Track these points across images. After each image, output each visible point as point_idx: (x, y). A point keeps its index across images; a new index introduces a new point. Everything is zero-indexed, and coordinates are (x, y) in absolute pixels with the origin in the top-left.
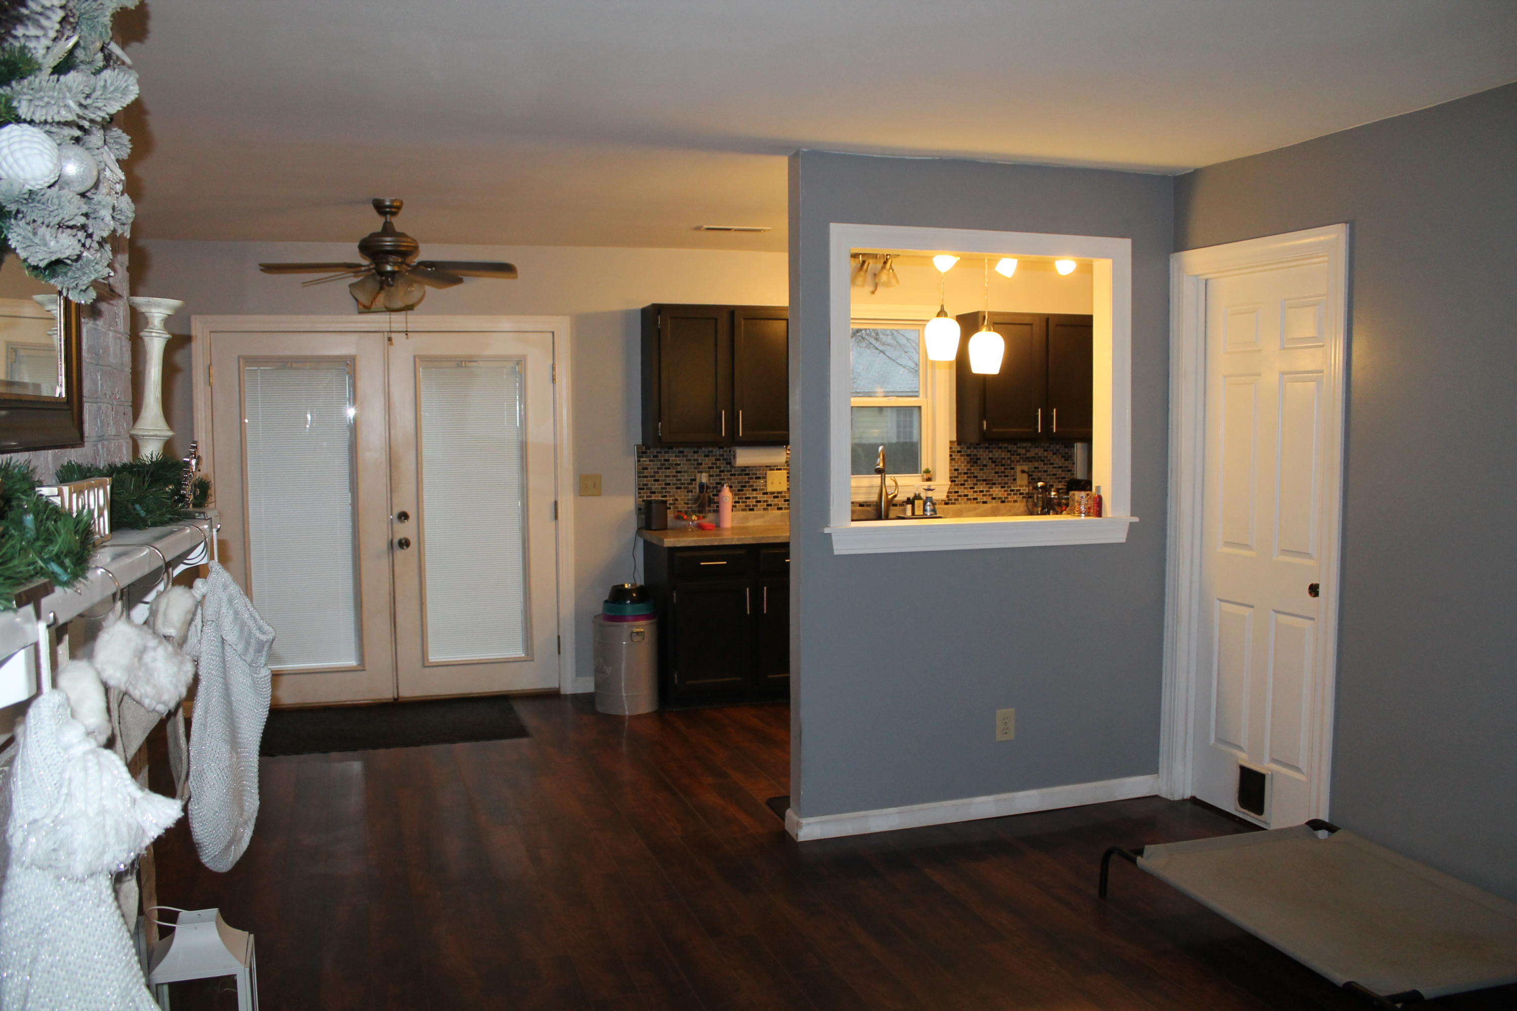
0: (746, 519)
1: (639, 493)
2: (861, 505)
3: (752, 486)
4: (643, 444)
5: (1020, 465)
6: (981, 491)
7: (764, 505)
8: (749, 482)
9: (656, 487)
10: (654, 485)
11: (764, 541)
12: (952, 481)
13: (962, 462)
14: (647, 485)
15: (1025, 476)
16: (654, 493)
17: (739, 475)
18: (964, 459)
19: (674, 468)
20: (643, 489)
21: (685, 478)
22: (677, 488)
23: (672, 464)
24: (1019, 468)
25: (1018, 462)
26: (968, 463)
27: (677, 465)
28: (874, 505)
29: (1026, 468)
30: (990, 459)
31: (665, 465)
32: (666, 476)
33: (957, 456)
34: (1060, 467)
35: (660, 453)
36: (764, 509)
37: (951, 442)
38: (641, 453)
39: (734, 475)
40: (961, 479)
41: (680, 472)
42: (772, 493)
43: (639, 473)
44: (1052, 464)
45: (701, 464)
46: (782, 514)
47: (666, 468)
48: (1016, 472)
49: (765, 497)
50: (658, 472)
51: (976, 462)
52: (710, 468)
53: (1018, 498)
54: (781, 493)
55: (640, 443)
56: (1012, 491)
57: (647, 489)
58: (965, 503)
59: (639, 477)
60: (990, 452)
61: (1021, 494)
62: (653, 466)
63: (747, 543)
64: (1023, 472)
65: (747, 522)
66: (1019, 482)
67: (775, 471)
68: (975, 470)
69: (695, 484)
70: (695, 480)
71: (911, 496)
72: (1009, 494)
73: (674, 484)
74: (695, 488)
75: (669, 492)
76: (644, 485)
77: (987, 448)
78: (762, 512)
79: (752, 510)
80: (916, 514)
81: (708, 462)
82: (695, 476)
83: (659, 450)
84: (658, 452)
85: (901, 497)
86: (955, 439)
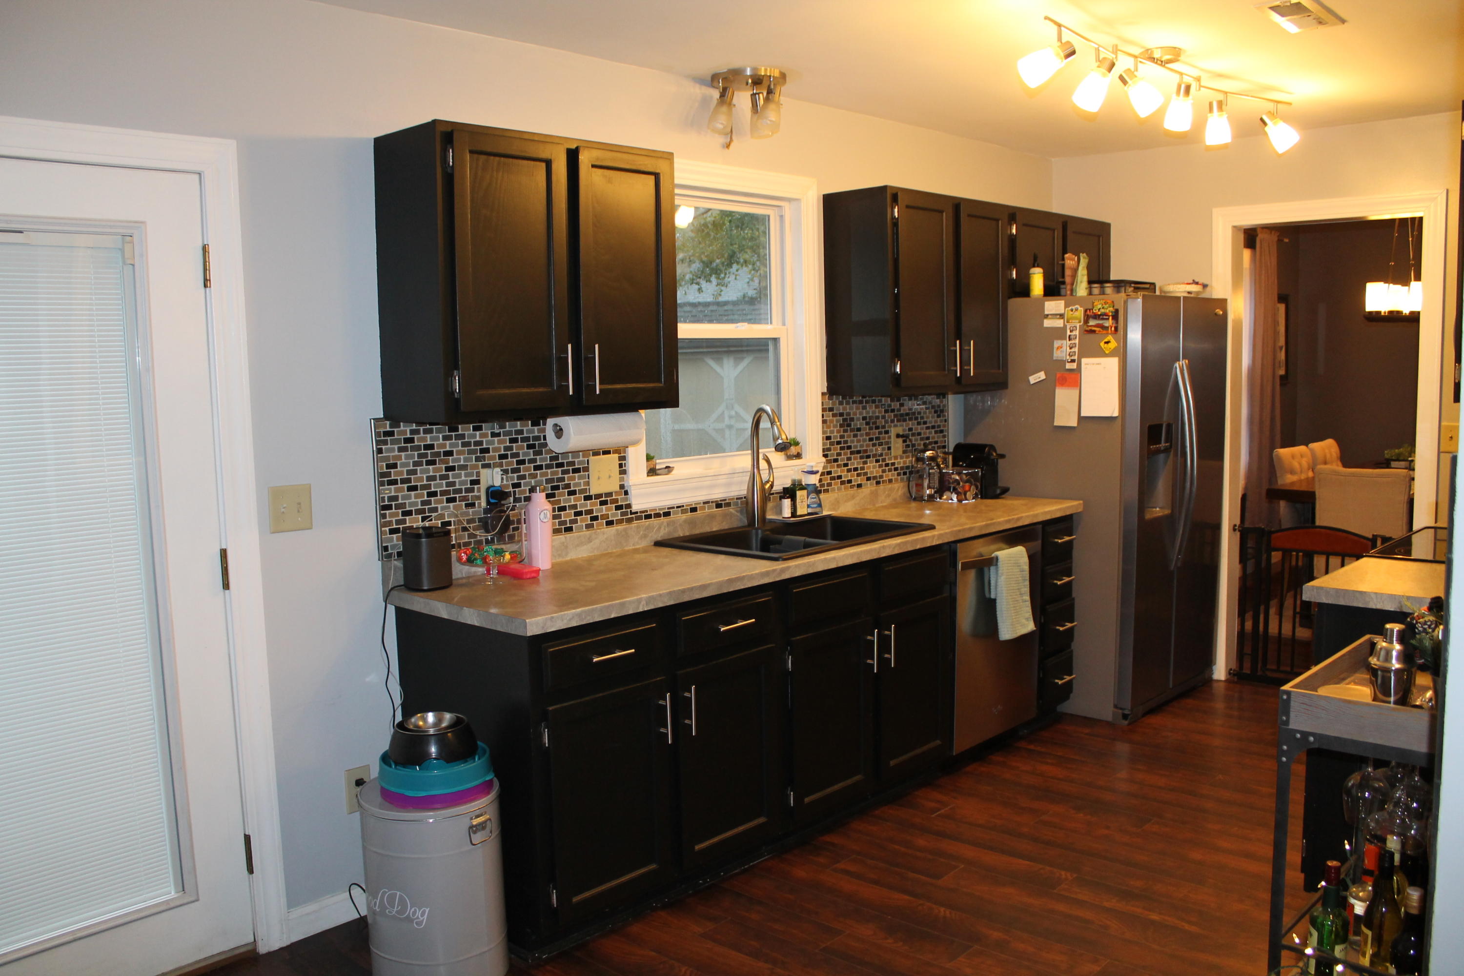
0: (565, 547)
1: (384, 516)
2: (719, 506)
3: (568, 486)
4: (386, 417)
5: (896, 426)
6: (856, 469)
7: (586, 520)
8: (563, 479)
9: (414, 500)
10: (409, 497)
11: (686, 598)
12: (825, 456)
13: (835, 426)
14: (395, 498)
15: (900, 440)
16: (409, 513)
17: (549, 467)
18: (837, 421)
19: (442, 462)
20: (389, 507)
21: (461, 479)
22: (449, 500)
23: (438, 454)
24: (893, 432)
25: (892, 421)
26: (841, 426)
27: (449, 453)
28: (736, 504)
29: (900, 430)
30: (864, 418)
31: (426, 455)
32: (430, 478)
33: (829, 416)
34: (933, 427)
35: (417, 432)
36: (589, 527)
37: (823, 394)
38: (383, 438)
39: (539, 467)
40: (833, 454)
41: (452, 469)
42: (598, 496)
43: (382, 475)
44: (925, 423)
45: (487, 451)
46: (618, 533)
47: (429, 463)
48: (890, 437)
49: (589, 505)
50: (414, 472)
51: (849, 425)
52: (502, 457)
53: (892, 475)
54: (609, 494)
55: (381, 415)
56: (887, 465)
57: (398, 507)
58: (839, 489)
59: (382, 484)
60: (864, 408)
61: (896, 469)
62: (405, 461)
63: (661, 605)
64: (898, 436)
65: (567, 554)
66: (893, 452)
67: (602, 457)
68: (849, 437)
69: (479, 489)
70: (476, 482)
71: (788, 484)
72: (884, 471)
73: (443, 493)
74: (479, 498)
75: (435, 510)
76: (391, 499)
77: (861, 402)
78: (586, 533)
79: (569, 530)
80: (799, 513)
81: (497, 445)
82: (478, 474)
83: (414, 427)
84: (413, 432)
85: (778, 487)
86: (825, 391)
